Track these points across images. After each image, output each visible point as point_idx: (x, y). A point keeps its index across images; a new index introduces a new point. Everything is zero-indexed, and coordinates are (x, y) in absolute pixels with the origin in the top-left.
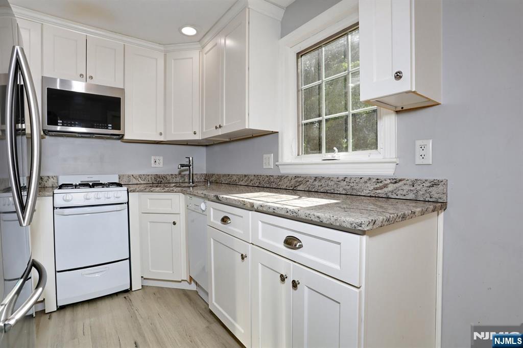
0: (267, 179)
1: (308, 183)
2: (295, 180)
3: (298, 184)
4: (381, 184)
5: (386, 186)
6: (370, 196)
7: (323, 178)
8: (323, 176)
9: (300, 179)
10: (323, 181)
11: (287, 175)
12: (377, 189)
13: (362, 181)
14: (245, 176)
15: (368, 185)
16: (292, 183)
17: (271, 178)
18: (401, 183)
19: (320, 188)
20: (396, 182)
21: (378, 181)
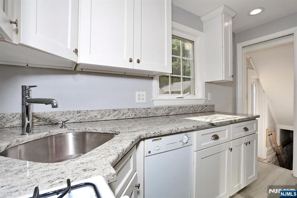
0: (144, 111)
1: (176, 110)
2: (168, 109)
3: (170, 112)
4: (203, 107)
5: (204, 108)
6: (200, 112)
7: (184, 107)
8: (183, 106)
9: (171, 109)
10: (184, 108)
11: (162, 107)
12: (201, 109)
13: (198, 107)
14: (114, 110)
15: (199, 108)
16: (166, 112)
17: (149, 109)
18: (207, 107)
19: (182, 112)
20: (206, 106)
21: (202, 106)
